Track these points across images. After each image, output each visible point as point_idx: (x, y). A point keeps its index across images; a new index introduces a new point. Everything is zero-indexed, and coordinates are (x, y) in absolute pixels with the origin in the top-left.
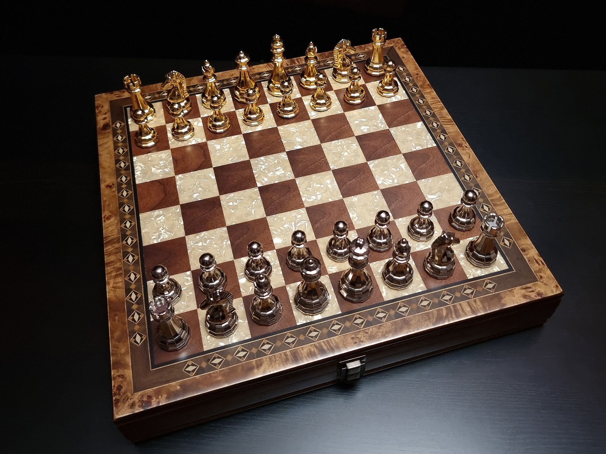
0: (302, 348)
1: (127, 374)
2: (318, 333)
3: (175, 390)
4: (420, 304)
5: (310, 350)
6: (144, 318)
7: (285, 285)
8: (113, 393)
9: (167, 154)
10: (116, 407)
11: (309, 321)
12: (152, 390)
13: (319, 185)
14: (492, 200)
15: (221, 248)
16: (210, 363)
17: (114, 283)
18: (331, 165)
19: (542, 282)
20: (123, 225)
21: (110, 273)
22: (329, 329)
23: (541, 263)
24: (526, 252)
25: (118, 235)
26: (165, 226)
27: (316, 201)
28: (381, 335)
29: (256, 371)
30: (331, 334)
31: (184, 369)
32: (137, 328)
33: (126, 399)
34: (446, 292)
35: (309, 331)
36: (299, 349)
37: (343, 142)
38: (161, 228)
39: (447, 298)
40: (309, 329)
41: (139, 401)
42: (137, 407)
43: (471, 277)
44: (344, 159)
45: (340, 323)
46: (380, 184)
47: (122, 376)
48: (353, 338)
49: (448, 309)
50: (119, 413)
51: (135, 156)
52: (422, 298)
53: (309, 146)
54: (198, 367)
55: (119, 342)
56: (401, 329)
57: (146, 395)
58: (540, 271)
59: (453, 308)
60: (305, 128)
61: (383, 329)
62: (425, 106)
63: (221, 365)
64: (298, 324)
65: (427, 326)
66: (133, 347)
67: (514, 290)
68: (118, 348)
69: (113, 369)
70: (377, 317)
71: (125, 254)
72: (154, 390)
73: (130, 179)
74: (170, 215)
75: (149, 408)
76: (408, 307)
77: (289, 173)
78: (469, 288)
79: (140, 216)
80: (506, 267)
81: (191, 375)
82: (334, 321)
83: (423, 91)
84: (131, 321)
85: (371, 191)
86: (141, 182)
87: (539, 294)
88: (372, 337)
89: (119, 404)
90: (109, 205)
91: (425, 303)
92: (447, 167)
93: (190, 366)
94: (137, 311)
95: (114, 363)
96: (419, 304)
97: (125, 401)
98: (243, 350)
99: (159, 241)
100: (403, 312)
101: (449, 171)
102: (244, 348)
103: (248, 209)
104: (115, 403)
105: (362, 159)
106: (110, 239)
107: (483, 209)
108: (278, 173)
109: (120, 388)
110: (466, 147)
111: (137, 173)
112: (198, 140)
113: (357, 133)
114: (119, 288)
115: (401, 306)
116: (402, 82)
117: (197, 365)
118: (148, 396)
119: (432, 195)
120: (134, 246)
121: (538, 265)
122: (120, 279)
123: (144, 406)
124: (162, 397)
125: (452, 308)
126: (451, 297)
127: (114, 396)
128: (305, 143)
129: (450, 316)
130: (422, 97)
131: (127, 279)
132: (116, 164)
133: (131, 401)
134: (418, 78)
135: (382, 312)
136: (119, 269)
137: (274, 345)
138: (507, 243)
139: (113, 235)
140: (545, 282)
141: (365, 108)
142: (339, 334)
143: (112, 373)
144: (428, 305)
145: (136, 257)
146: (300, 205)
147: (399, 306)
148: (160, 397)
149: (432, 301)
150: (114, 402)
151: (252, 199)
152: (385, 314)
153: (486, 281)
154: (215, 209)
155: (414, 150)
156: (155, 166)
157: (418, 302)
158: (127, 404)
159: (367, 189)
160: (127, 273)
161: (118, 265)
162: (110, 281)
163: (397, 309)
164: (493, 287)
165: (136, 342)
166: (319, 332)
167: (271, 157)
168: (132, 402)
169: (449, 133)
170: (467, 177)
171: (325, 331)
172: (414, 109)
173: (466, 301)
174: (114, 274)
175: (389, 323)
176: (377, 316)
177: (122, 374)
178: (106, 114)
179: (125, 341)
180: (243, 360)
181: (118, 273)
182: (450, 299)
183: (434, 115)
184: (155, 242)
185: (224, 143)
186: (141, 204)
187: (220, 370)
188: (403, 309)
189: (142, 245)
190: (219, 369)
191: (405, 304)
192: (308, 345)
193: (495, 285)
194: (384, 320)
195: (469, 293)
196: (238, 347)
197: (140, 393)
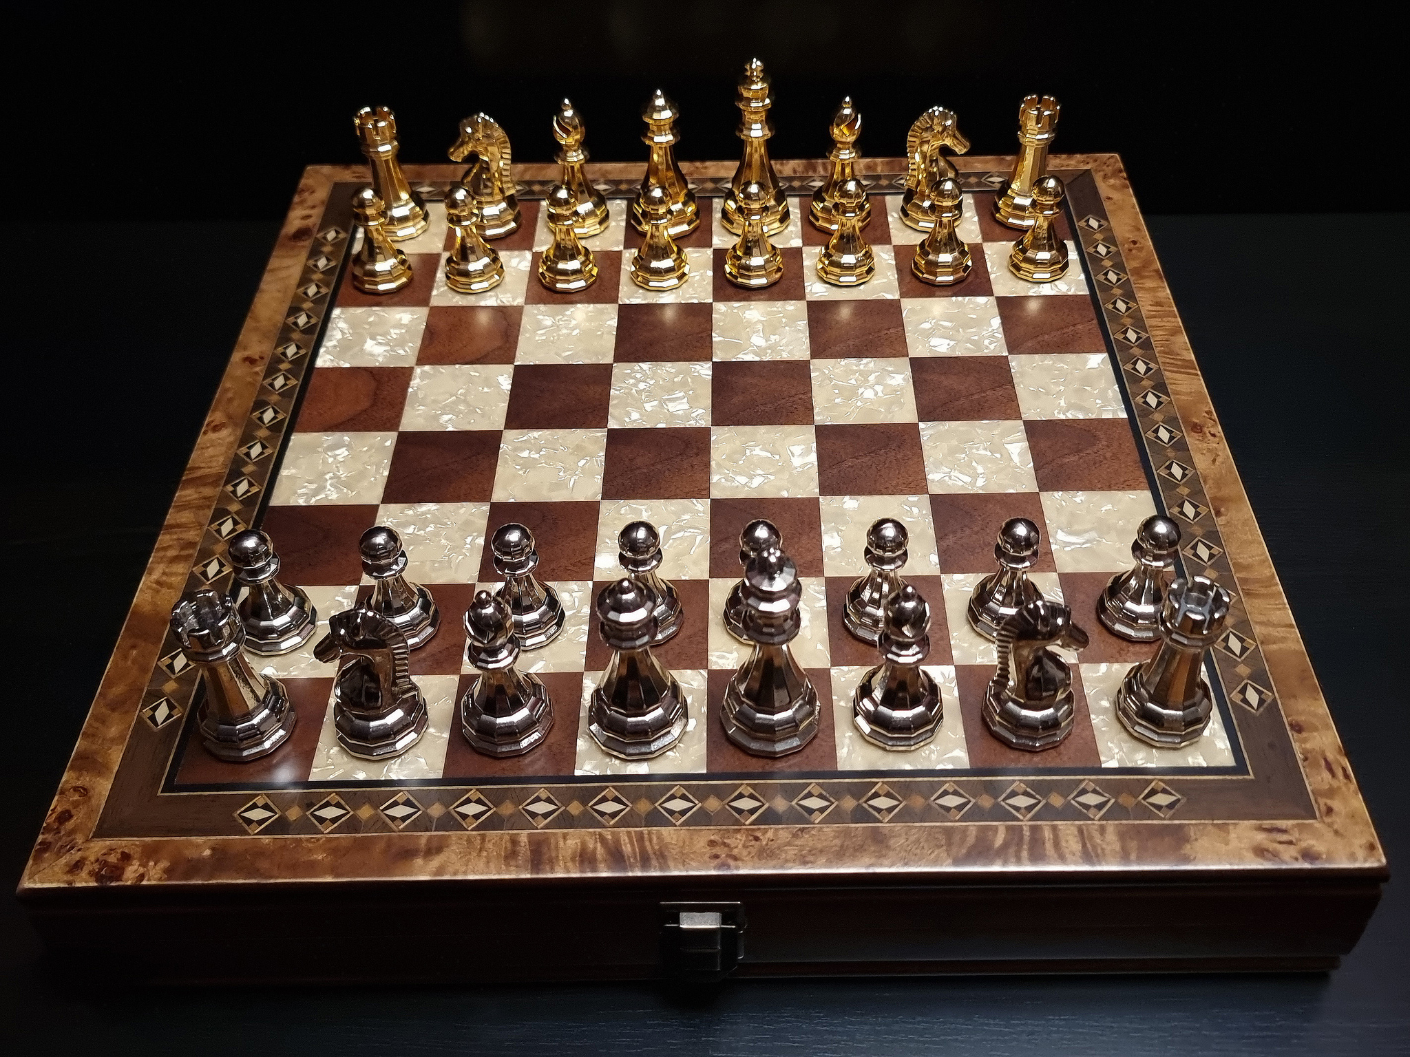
0: (565, 837)
1: (96, 788)
2: (624, 807)
3: (195, 856)
4: (935, 800)
5: (584, 844)
7: (581, 670)
8: (45, 825)
10: (36, 859)
11: (609, 773)
12: (139, 843)
13: (769, 454)
14: (1244, 581)
16: (312, 814)
19: (1330, 825)
22: (657, 805)
23: (1340, 773)
24: (1304, 735)
28: (795, 855)
29: (419, 861)
30: (656, 819)
31: (239, 812)
32: (170, 687)
33: (68, 847)
34: (1022, 785)
35: (600, 796)
36: (555, 834)
39: (1022, 801)
40: (603, 791)
41: (96, 861)
42: (84, 874)
43: (1113, 764)
44: (859, 404)
45: (691, 797)
46: (933, 478)
47: (84, 791)
48: (712, 843)
49: (1015, 832)
50: (36, 877)
52: (947, 785)
53: (778, 358)
54: (277, 816)
55: (114, 710)
56: (857, 851)
57: (118, 851)
58: (1331, 793)
59: (1028, 834)
60: (783, 317)
61: (806, 839)
63: (336, 825)
64: (578, 773)
65: (935, 862)
66: (142, 729)
67: (1231, 827)
68: (104, 723)
69: (73, 768)
70: (801, 806)
72: (145, 844)
76: (898, 800)
78: (1095, 792)
80: (1228, 760)
81: (250, 831)
82: (677, 788)
85: (901, 493)
87: (1307, 855)
88: (765, 854)
89: (47, 855)
91: (951, 801)
93: (258, 807)
95: (79, 758)
96: (932, 798)
97: (64, 850)
98: (407, 803)
100: (879, 810)
101: (1142, 481)
102: (411, 798)
104: (36, 851)
109: (65, 816)
110: (1213, 435)
113: (917, 351)
115: (880, 792)
117: (277, 810)
118: (122, 853)
121: (1330, 776)
123: (102, 875)
124: (156, 864)
125: (1026, 833)
126: (1033, 801)
127: (43, 833)
128: (769, 352)
129: (1012, 850)
133: (76, 856)
135: (821, 796)
137: (495, 809)
138: (1253, 697)
140: (1336, 826)
142: (678, 824)
143: (64, 778)
144: (960, 808)
147: (873, 791)
148: (151, 863)
149: (973, 801)
150: (36, 847)
152: (826, 803)
153: (1153, 784)
155: (1061, 416)
157: (933, 794)
158: (64, 860)
159: (895, 486)
163: (864, 799)
164: (1171, 806)
165: (153, 718)
166: (627, 806)
167: (670, 367)
168: (77, 859)
170: (1189, 510)
173: (1077, 822)
175: (829, 829)
176: (801, 802)
177: (87, 785)
179: (127, 712)
180: (398, 826)
182: (1029, 808)
187: (327, 836)
188: (883, 803)
190: (328, 833)
191: (892, 791)
192: (583, 830)
193: (1178, 800)
194: (818, 818)
195: (1092, 803)
196: (397, 793)
197: (108, 841)
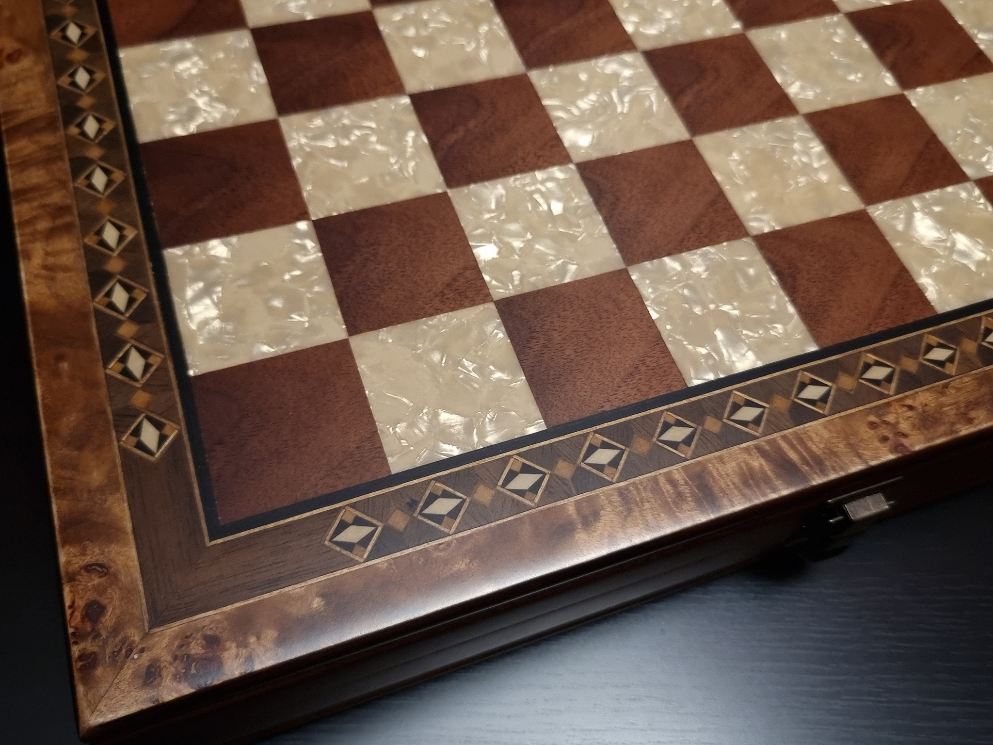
1: (120, 560)
2: (761, 409)
3: (305, 611)
5: (746, 463)
6: (162, 368)
8: (71, 630)
10: (86, 682)
11: (723, 375)
12: (218, 617)
15: (401, 154)
16: (420, 513)
17: (47, 254)
20: (65, 80)
21: (31, 222)
22: (793, 397)
25: (50, 107)
26: (207, 88)
28: (956, 415)
29: (582, 535)
30: (804, 413)
31: (328, 538)
32: (140, 399)
33: (124, 651)
35: (730, 404)
38: (195, 91)
40: (729, 398)
41: (175, 658)
42: (167, 680)
45: (821, 380)
47: (101, 569)
48: (872, 425)
50: (101, 707)
54: (379, 529)
55: (80, 448)
57: (199, 636)
61: (956, 396)
63: (458, 520)
64: (692, 383)
68: (75, 468)
69: (65, 542)
70: (930, 361)
71: (80, 165)
72: (229, 616)
75: (214, 682)
79: (121, 56)
84: (119, 377)
89: (99, 672)
93: (349, 525)
94: (137, 344)
95: (67, 524)
97: (120, 658)
98: (526, 469)
99: (192, 128)
102: (527, 462)
103: (467, 49)
104: (81, 670)
109: (94, 611)
114: (66, 269)
115: (990, 327)
117: (375, 522)
118: (206, 637)
119: (984, 32)
120: (108, 142)
122: (65, 243)
123: (193, 676)
124: (258, 638)
127: (76, 643)
131: (91, 240)
133: (144, 660)
135: (940, 346)
136: (61, 210)
137: (628, 449)
139: (32, 108)
142: (829, 411)
143: (62, 558)
145: (118, 176)
146: (621, 43)
147: (983, 327)
148: (252, 639)
150: (77, 665)
152: (950, 351)
154: (363, 45)
158: (128, 671)
160: (91, 222)
161: (56, 198)
162: (31, 246)
163: (981, 337)
165: (141, 446)
166: (764, 407)
168: (147, 663)
171: (781, 404)
174: (43, 225)
175: (968, 379)
176: (927, 357)
177: (102, 559)
179: (100, 447)
180: (532, 501)
181: (60, 222)
184: (179, 131)
186: (120, 23)
187: (456, 536)
189: (136, 140)
190: (456, 533)
192: (736, 448)
196: (506, 460)
197: (175, 627)
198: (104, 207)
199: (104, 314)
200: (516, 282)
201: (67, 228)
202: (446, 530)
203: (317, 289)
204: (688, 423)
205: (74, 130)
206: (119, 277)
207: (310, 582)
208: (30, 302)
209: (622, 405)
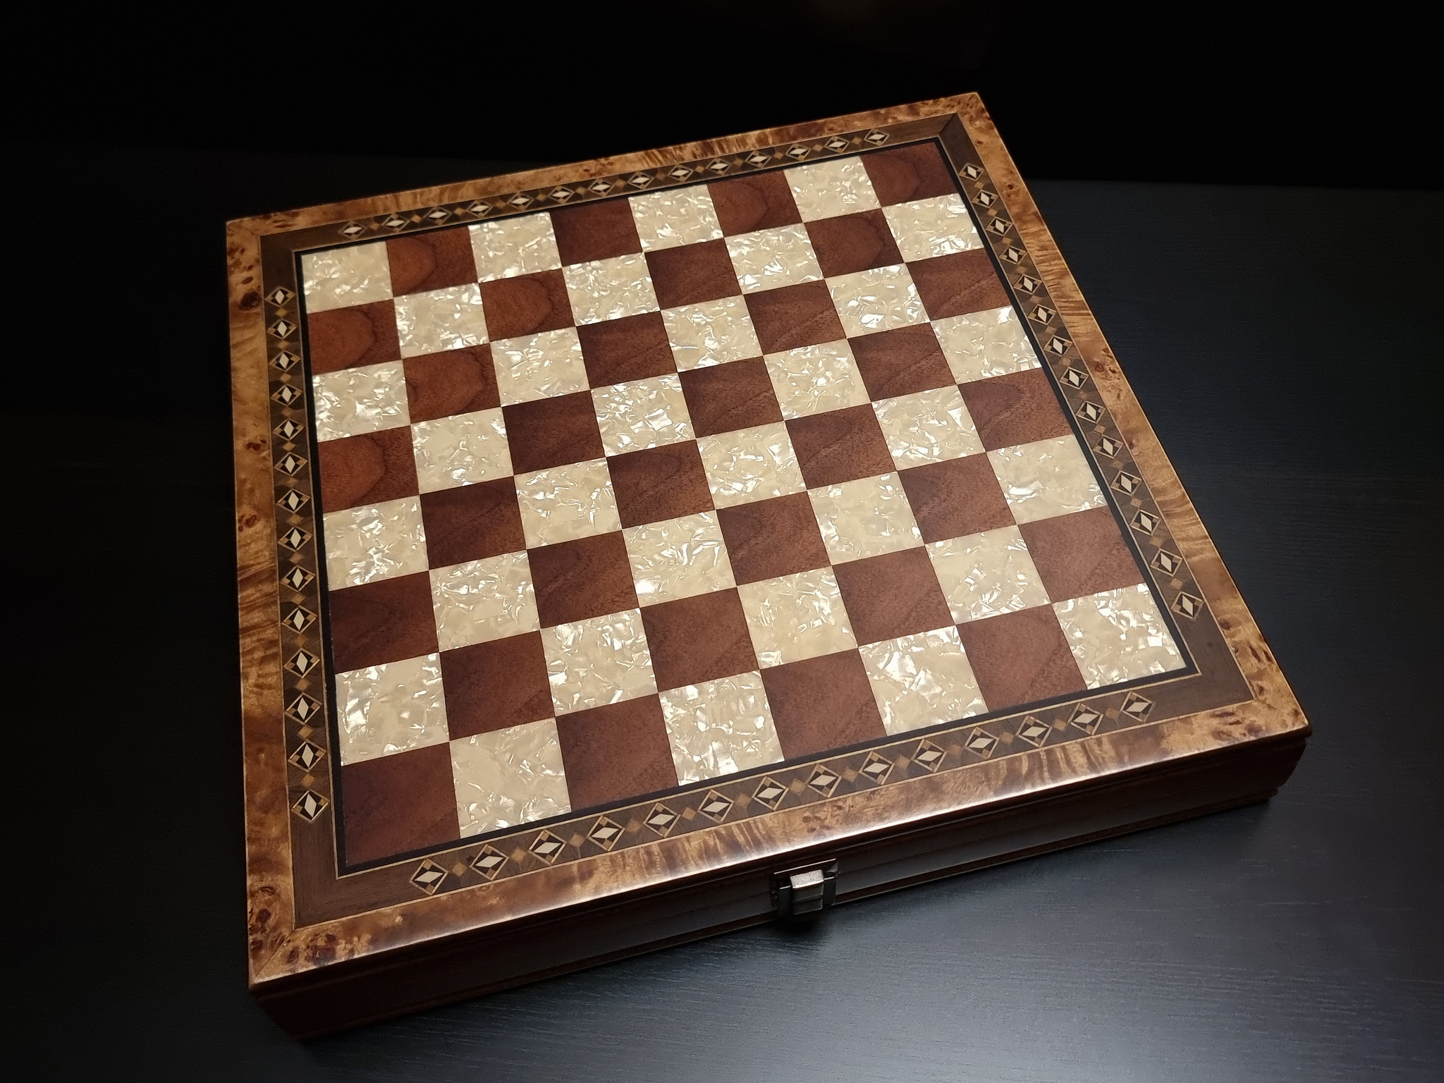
0: (688, 839)
1: (282, 885)
2: (727, 804)
3: (390, 924)
4: (968, 745)
5: (705, 842)
6: (325, 759)
7: (656, 692)
8: (249, 927)
9: (393, 372)
10: (254, 957)
11: (707, 778)
12: (337, 924)
13: (753, 457)
14: (1162, 504)
15: (512, 600)
16: (474, 866)
17: (259, 676)
18: (784, 410)
19: (1264, 702)
20: (283, 541)
21: (250, 652)
22: (753, 796)
23: (1263, 657)
24: (1232, 630)
25: (272, 563)
26: (382, 546)
27: (743, 495)
28: (873, 814)
29: (577, 887)
30: (756, 809)
31: (412, 879)
32: (308, 780)
33: (278, 941)
34: (1032, 718)
35: (706, 800)
36: (679, 839)
37: (817, 352)
38: (374, 549)
39: (1034, 732)
40: (707, 795)
41: (308, 947)
42: (302, 960)
43: (1096, 685)
44: (816, 393)
45: (778, 784)
46: (897, 458)
47: (271, 890)
48: (806, 819)
49: (1034, 758)
50: (262, 972)
51: (317, 374)
52: (975, 730)
53: (735, 359)
54: (446, 875)
55: (266, 812)
56: (920, 801)
57: (324, 934)
58: (1260, 675)
59: (1045, 758)
60: (728, 315)
61: (878, 801)
62: (1023, 268)
63: (498, 871)
64: (682, 783)
65: (981, 796)
66: (299, 826)
67: (1193, 719)
68: (263, 825)
69: (252, 872)
70: (866, 772)
71: (287, 609)
72: (343, 924)
73: (304, 429)
74: (396, 518)
75: (330, 963)
76: (940, 751)
77: (683, 425)
78: (1087, 712)
79: (324, 519)
80: (1179, 664)
81: (428, 893)
82: (766, 778)
83: (1020, 230)
84: (296, 764)
85: (874, 474)
86: (328, 438)
87: (1252, 729)
88: (850, 819)
89: (263, 952)
90: (252, 491)
91: (981, 743)
92: (1063, 418)
93: (427, 871)
94: (309, 742)
95: (253, 861)
96: (966, 744)
97: (276, 945)
98: (551, 840)
99: (367, 580)
100: (928, 763)
101: (1067, 430)
102: (552, 835)
103: (580, 510)
104: (252, 950)
105: (858, 395)
106: (253, 571)
107: (1139, 525)
108: (656, 425)
109: (264, 916)
110: (1114, 372)
111: (322, 416)
112: (469, 340)
113: (853, 331)
114: (270, 687)
115: (925, 748)
116: (972, 205)
117: (443, 870)
118: (328, 936)
119: (1019, 487)
120: (308, 590)
121: (1256, 661)
122: (272, 668)
123: (317, 958)
124: (359, 939)
125: (1044, 757)
126: (1042, 730)
127: (251, 934)
128: (725, 353)
129: (1036, 773)
130: (1018, 245)
131: (289, 666)
132: (271, 392)
133: (290, 947)
134: (1012, 196)
135: (880, 761)
136: (273, 643)
137: (624, 829)
138: (1188, 606)
139: (259, 564)
140: (1268, 702)
141: (876, 270)
142: (775, 808)
143: (249, 883)
144: (989, 747)
145: (312, 617)
146: (703, 503)
147: (919, 748)
148: (356, 939)
149: (998, 739)
150: (250, 947)
151: (589, 485)
152: (885, 766)
153: (1128, 696)
154: (502, 507)
155: (988, 375)
156: (365, 400)
157: (966, 740)
158: (279, 954)
159: (867, 469)
160: (289, 653)
161: (269, 633)
162: (249, 670)
163: (914, 756)
164: (1146, 711)
165: (304, 812)
166: (730, 803)
167: (642, 385)
168: (291, 949)
169: (1074, 337)
170: (1108, 446)
171: (743, 800)
172: (995, 275)
173: (1079, 740)
174: (258, 655)
175: (893, 788)
176: (867, 770)
177: (272, 884)
178: (250, 268)
179: (279, 811)
180: (550, 861)
181: (269, 652)
182: (1041, 736)
183: (1041, 291)
184: (358, 582)
185: (530, 347)
186: (326, 490)
187: (495, 882)
188: (929, 756)
189: (327, 588)
190: (494, 880)
191: (934, 745)
192: (701, 831)
193: (1150, 705)
194: (883, 779)
195: (1087, 722)
196: (538, 833)
197: (310, 929)
198: (300, 642)
199: (291, 719)
200: (575, 703)
201: (274, 656)
202: (488, 878)
203: (435, 705)
204: (672, 812)
205: (286, 581)
206: (304, 694)
207: (396, 906)
208: (245, 710)
209: (629, 797)
